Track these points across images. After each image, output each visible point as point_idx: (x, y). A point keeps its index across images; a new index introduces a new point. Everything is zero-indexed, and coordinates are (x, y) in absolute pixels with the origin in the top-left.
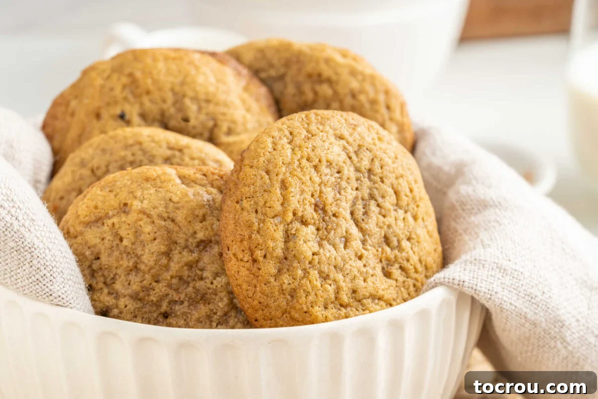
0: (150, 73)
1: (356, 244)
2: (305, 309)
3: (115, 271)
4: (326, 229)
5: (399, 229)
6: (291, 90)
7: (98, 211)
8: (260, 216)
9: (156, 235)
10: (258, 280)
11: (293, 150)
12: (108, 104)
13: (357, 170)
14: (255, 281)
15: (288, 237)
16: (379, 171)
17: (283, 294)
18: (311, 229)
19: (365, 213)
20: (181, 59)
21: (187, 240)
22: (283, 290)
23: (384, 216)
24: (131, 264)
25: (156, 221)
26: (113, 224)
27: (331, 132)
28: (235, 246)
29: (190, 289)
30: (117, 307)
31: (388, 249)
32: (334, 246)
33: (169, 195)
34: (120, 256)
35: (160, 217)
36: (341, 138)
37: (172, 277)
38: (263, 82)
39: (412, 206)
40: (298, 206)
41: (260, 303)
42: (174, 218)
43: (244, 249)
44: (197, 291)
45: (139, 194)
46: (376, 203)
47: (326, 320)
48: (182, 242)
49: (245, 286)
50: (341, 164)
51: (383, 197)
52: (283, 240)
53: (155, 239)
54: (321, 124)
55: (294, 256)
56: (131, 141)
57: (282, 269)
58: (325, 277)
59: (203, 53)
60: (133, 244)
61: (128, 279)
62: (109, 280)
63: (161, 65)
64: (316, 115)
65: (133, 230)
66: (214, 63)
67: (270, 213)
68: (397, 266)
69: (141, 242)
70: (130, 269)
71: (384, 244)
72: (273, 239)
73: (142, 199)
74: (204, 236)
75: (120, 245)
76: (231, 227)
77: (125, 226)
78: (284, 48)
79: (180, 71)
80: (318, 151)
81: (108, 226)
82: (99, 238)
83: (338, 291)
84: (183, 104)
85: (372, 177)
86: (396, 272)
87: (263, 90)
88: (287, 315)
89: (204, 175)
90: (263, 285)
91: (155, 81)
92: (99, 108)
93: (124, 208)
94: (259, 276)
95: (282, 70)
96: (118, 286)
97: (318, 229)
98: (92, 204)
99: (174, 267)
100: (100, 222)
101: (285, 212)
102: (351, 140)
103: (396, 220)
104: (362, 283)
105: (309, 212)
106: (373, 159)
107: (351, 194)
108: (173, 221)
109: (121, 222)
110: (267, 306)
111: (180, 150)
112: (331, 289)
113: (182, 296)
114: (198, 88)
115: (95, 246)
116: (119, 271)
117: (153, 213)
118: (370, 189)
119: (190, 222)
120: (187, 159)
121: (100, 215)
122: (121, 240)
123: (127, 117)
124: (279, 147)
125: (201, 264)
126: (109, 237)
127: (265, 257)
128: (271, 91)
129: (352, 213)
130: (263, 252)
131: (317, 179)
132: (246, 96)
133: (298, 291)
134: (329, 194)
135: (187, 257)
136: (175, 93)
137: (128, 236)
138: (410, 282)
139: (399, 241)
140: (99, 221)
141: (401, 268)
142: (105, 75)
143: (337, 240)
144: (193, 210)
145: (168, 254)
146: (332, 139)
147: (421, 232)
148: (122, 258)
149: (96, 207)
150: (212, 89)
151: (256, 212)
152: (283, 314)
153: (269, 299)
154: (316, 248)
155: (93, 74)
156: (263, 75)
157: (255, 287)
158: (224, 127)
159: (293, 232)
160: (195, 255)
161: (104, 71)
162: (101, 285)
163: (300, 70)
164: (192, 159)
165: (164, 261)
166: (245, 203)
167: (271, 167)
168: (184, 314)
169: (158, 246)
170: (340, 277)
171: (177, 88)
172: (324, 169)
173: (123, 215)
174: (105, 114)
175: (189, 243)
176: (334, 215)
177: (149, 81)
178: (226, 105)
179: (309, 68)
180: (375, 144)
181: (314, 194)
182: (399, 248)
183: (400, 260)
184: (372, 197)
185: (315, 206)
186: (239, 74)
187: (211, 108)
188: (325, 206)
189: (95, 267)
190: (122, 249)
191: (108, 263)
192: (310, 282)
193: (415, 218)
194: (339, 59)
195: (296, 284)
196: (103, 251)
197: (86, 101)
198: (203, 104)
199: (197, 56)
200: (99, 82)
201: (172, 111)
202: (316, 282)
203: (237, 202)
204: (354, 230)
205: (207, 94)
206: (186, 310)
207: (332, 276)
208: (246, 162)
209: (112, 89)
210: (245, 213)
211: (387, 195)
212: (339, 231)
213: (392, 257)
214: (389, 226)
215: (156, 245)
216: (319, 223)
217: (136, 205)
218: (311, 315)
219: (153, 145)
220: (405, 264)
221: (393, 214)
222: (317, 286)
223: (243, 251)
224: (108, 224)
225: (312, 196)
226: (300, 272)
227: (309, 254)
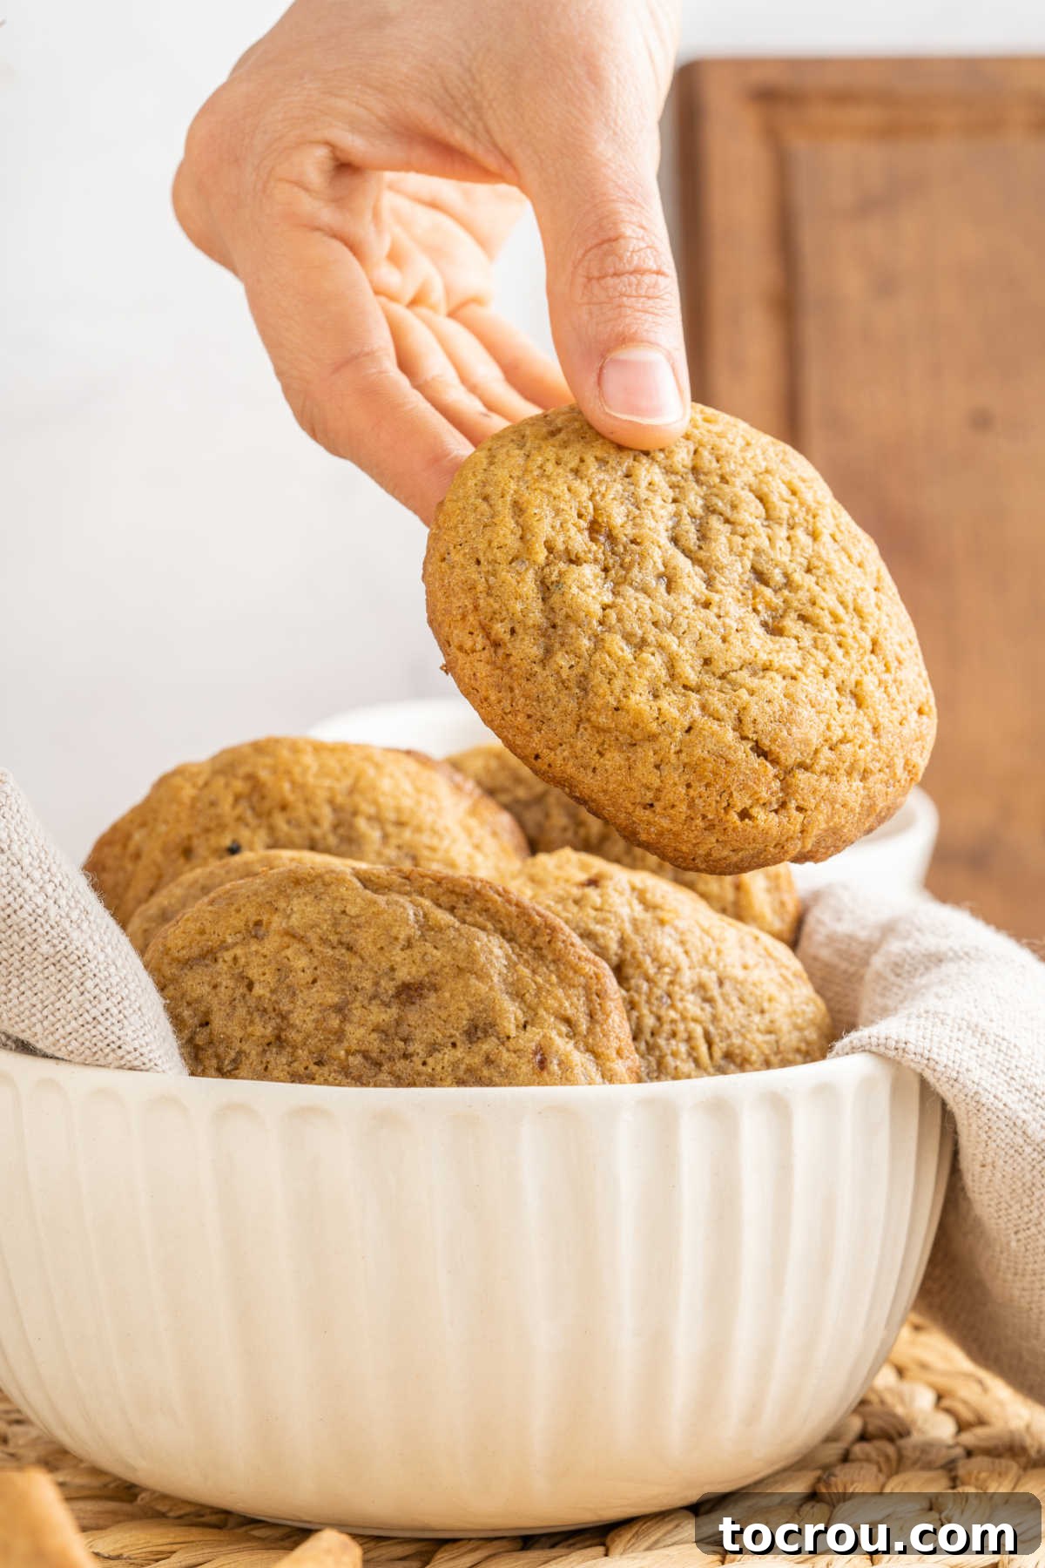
2: (615, 704)
4: (621, 566)
5: (782, 554)
8: (485, 567)
10: (512, 677)
14: (507, 679)
15: (547, 588)
16: (715, 466)
17: (567, 688)
18: (589, 572)
22: (563, 682)
23: (744, 536)
28: (456, 632)
31: (766, 591)
32: (645, 591)
39: (803, 516)
40: (553, 534)
41: (529, 717)
43: (472, 630)
46: (722, 518)
51: (734, 507)
52: (540, 596)
55: (568, 617)
57: (552, 646)
58: (639, 643)
67: (503, 556)
68: (793, 615)
71: (757, 583)
72: (518, 597)
83: (671, 665)
85: (703, 478)
86: (793, 625)
88: (587, 725)
90: (524, 682)
94: (511, 668)
97: (606, 570)
101: (529, 551)
103: (770, 540)
105: (580, 541)
106: (696, 450)
107: (662, 508)
110: (544, 719)
112: (657, 662)
118: (704, 498)
127: (513, 631)
130: (507, 625)
131: (584, 489)
133: (591, 675)
138: (830, 639)
139: (787, 575)
141: (803, 618)
143: (650, 581)
147: (833, 557)
151: (478, 562)
152: (578, 726)
153: (542, 705)
154: (608, 598)
157: (511, 689)
159: (554, 578)
166: (456, 557)
167: (489, 490)
170: (670, 640)
176: (633, 542)
180: (698, 428)
181: (583, 511)
182: (789, 583)
183: (795, 604)
185: (590, 533)
188: (610, 530)
192: (610, 656)
193: (814, 535)
195: (583, 663)
202: (622, 654)
203: (443, 560)
204: (682, 563)
207: (651, 639)
210: (458, 571)
211: (741, 502)
212: (649, 565)
213: (779, 602)
214: (757, 551)
216: (606, 559)
218: (628, 712)
220: (809, 610)
221: (763, 531)
222: (624, 660)
223: (471, 633)
225: (580, 516)
226: (586, 643)
227: (596, 609)
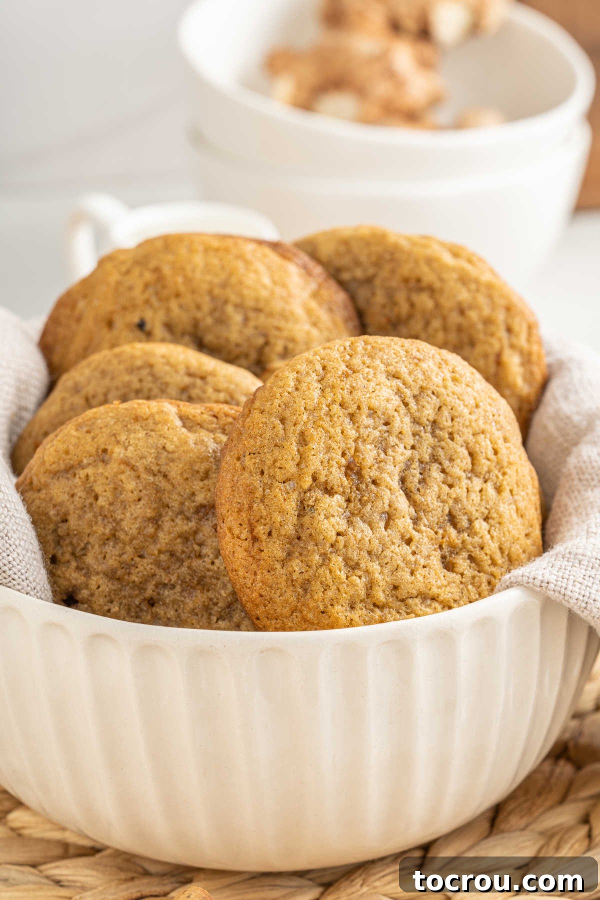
0: (183, 269)
1: (404, 523)
2: (322, 608)
3: (87, 538)
4: (360, 500)
5: (473, 504)
6: (380, 298)
7: (69, 457)
8: (266, 478)
9: (142, 494)
10: (258, 566)
11: (323, 391)
12: (125, 308)
13: (416, 421)
14: (254, 566)
15: (303, 509)
16: (449, 423)
17: (293, 585)
18: (338, 499)
19: (423, 481)
20: (227, 250)
21: (182, 504)
22: (292, 581)
23: (451, 486)
24: (107, 531)
25: (144, 475)
26: (87, 476)
27: (382, 367)
28: (231, 518)
29: (184, 569)
30: (87, 586)
31: (453, 532)
32: (370, 525)
33: (162, 441)
34: (94, 519)
35: (148, 470)
36: (396, 376)
37: (160, 552)
38: (343, 285)
39: (496, 472)
40: (321, 468)
41: (261, 596)
42: (167, 473)
43: (242, 523)
44: (192, 571)
45: (123, 437)
46: (440, 467)
47: (351, 624)
48: (175, 505)
49: (241, 572)
50: (392, 412)
51: (451, 460)
52: (296, 513)
53: (139, 500)
54: (371, 356)
55: (311, 535)
56: (139, 363)
57: (294, 553)
58: (352, 566)
59: (260, 242)
60: (111, 504)
61: (104, 551)
62: (78, 549)
63: (199, 259)
64: (366, 343)
65: (112, 486)
66: (273, 258)
67: (279, 475)
68: (465, 555)
69: (122, 502)
70: (106, 537)
71: (449, 524)
72: (282, 512)
73: (127, 444)
74: (205, 499)
75: (94, 506)
76: (227, 492)
77: (101, 480)
78: (377, 239)
79: (223, 268)
80: (358, 394)
81: (80, 478)
82: (68, 494)
83: (370, 586)
84: (223, 312)
85: (438, 432)
86: (462, 563)
87: (340, 297)
88: (298, 614)
89: (215, 416)
90: (265, 572)
91: (188, 280)
92: (112, 313)
93: (103, 456)
94: (260, 560)
95: (371, 271)
96: (90, 559)
97: (348, 501)
98: (62, 447)
99: (164, 538)
100: (71, 472)
101: (300, 476)
102: (410, 380)
103: (468, 491)
104: (407, 577)
105: (337, 476)
106: (440, 408)
107: (402, 454)
108: (165, 476)
109: (97, 474)
110: (271, 600)
111: (203, 378)
112: (360, 583)
113: (174, 579)
114: (246, 292)
115: (61, 504)
116: (91, 540)
117: (139, 465)
118: (434, 448)
119: (187, 479)
120: (210, 390)
121: (72, 462)
122: (96, 498)
123: (148, 327)
124: (304, 386)
125: (200, 536)
126: (80, 493)
127: (270, 534)
128: (353, 298)
129: (403, 480)
130: (267, 530)
131: (353, 433)
132: (313, 304)
133: (313, 582)
134: (369, 454)
135: (183, 526)
136: (213, 298)
137: (104, 494)
138: (484, 578)
139: (470, 521)
140: (70, 470)
141: (471, 558)
142: (124, 268)
143: (376, 516)
144: (192, 463)
145: (156, 521)
146: (382, 378)
147: (506, 509)
148: (96, 523)
149: (67, 452)
150: (264, 293)
151: (262, 473)
152: (293, 612)
153: (273, 591)
154: (343, 526)
155: (109, 266)
156: (346, 276)
157: (255, 574)
158: (279, 347)
159: (311, 503)
160: (192, 524)
161: (123, 263)
162: (68, 556)
163: (393, 272)
164: (217, 390)
165: (150, 530)
166: (248, 462)
167: (287, 414)
168: (174, 602)
169: (143, 510)
170: (375, 567)
171: (217, 291)
172: (364, 420)
173: (100, 464)
174: (119, 322)
175: (186, 508)
176: (374, 482)
177: (180, 280)
178: (284, 316)
179: (406, 269)
180: (445, 387)
181: (347, 452)
182: (471, 530)
183: (470, 547)
184: (435, 459)
185: (346, 470)
186: (308, 273)
187: (262, 319)
188: (361, 469)
189: (61, 532)
190: (96, 509)
191: (77, 527)
192: (331, 572)
193: (499, 490)
194: (447, 258)
195: (311, 572)
196: (71, 512)
197: (96, 303)
198: (252, 315)
199: (250, 247)
200: (114, 277)
201: (209, 321)
202: (339, 572)
203: (238, 459)
204: (402, 503)
205: (257, 300)
206: (177, 596)
207: (363, 565)
208: (257, 404)
209: (131, 288)
210: (246, 474)
211: (458, 457)
212: (379, 504)
213: (458, 542)
214: (457, 500)
215: (141, 508)
216: (351, 492)
217: (118, 452)
218: (330, 617)
219: (167, 368)
220: (477, 553)
221: (465, 483)
222: (340, 578)
223: (241, 525)
224: (81, 476)
225: (343, 454)
226: (317, 558)
227: (332, 535)
